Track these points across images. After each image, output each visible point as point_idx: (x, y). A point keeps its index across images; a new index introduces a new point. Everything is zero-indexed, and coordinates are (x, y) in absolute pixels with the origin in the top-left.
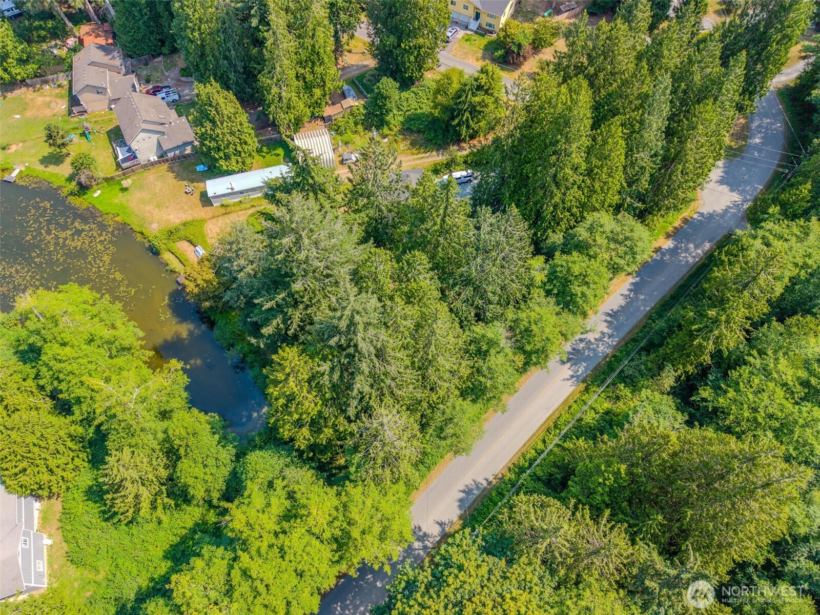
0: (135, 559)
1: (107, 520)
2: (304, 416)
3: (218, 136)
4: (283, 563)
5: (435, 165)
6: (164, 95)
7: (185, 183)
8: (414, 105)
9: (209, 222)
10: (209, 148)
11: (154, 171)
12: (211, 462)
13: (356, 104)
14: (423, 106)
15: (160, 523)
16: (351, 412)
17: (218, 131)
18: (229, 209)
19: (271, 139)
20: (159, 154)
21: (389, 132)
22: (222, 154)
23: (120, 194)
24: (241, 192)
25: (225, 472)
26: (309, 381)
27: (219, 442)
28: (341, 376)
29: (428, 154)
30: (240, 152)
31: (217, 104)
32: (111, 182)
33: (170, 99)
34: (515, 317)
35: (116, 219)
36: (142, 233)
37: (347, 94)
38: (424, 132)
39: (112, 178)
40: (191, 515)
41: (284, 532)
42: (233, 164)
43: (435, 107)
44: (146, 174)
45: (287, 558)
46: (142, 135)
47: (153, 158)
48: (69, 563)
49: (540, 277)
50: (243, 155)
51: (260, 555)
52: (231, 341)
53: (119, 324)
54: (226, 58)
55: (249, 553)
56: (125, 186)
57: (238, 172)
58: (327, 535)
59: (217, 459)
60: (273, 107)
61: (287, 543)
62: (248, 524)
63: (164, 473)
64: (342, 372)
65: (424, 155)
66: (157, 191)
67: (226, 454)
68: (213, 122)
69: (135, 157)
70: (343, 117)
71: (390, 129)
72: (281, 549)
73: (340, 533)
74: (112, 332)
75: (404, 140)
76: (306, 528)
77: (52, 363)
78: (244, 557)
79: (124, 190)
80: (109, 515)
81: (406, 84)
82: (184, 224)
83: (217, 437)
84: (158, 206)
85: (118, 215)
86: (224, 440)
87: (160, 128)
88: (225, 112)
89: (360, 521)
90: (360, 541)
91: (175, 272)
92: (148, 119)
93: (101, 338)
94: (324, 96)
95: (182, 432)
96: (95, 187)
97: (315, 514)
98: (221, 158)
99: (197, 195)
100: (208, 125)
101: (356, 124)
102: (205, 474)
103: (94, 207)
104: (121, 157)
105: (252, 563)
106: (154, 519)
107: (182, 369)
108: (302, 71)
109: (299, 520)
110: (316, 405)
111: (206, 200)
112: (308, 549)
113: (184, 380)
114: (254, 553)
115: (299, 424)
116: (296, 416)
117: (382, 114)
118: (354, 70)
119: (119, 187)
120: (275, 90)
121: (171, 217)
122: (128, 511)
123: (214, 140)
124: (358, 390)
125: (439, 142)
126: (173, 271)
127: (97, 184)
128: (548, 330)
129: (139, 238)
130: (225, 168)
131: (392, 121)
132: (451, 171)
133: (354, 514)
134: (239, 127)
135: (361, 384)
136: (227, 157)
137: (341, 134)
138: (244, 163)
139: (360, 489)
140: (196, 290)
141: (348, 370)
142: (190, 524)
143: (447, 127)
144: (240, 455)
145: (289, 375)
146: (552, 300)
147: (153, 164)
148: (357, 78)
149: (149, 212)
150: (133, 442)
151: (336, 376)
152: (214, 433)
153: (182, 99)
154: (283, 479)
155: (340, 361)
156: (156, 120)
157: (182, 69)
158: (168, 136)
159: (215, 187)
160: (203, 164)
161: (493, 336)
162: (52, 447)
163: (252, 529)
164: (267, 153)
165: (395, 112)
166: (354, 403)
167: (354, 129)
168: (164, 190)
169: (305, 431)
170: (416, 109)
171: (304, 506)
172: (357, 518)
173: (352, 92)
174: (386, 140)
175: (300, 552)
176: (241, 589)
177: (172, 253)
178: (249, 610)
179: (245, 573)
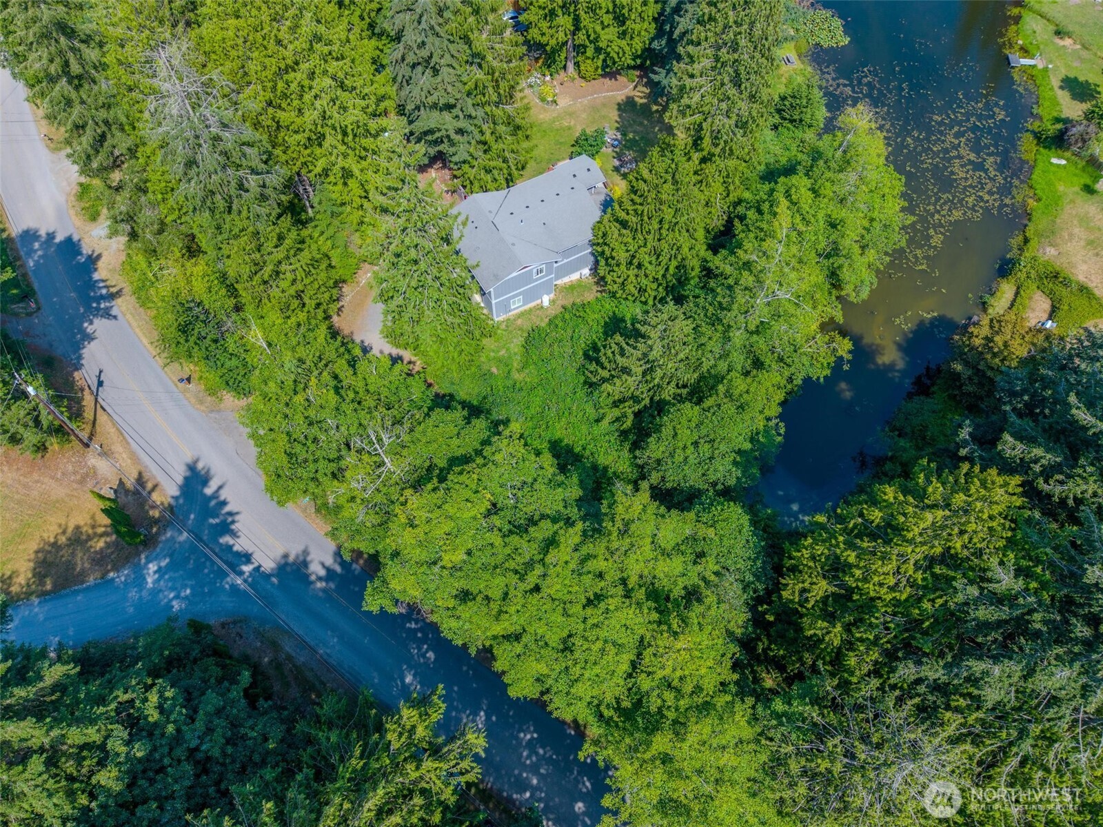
0: (545, 406)
1: (586, 356)
2: (858, 573)
4: (579, 607)
12: (705, 449)
15: (598, 421)
16: (906, 671)
23: (1076, 189)
25: (693, 478)
26: (948, 558)
27: (739, 452)
28: (984, 626)
32: (1091, 168)
35: (1030, 201)
36: (1026, 241)
40: (615, 458)
41: (627, 595)
45: (589, 611)
48: (526, 335)
51: (583, 561)
52: (908, 430)
53: (871, 255)
55: (583, 542)
58: (645, 683)
59: (711, 458)
61: (613, 603)
62: (627, 524)
63: (668, 393)
64: (1000, 624)
67: (725, 471)
72: (599, 597)
73: (653, 709)
74: (856, 249)
76: (648, 635)
77: (780, 191)
78: (572, 536)
79: (1089, 189)
80: (592, 354)
82: (1083, 290)
83: (747, 446)
84: (1090, 242)
85: (1038, 200)
86: (743, 459)
89: (685, 746)
90: (648, 756)
91: (984, 309)
93: (841, 236)
96: (1068, 154)
97: (679, 645)
102: (685, 449)
103: (1032, 167)
105: (569, 550)
106: (601, 411)
107: (841, 358)
109: (655, 616)
110: (892, 589)
112: (609, 647)
113: (820, 373)
114: (584, 550)
115: (835, 569)
116: (851, 556)
119: (1089, 181)
121: (1084, 267)
122: (603, 368)
124: (986, 673)
126: (984, 306)
127: (1076, 154)
129: (1016, 241)
133: (700, 730)
139: (748, 733)
140: (977, 342)
142: (602, 460)
144: (727, 493)
149: (1071, 235)
150: (704, 328)
151: (984, 613)
152: (752, 440)
154: (717, 574)
155: (1031, 612)
162: (664, 244)
163: (623, 533)
166: (934, 672)
169: (822, 588)
171: (684, 621)
172: (692, 739)
175: (603, 634)
176: (525, 545)
177: (1017, 294)
178: (496, 567)
179: (551, 543)
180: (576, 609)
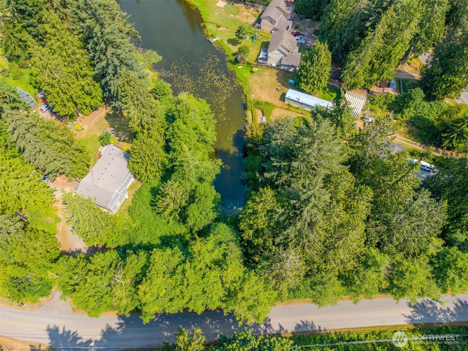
0: (150, 229)
1: (151, 205)
2: (255, 225)
3: (310, 71)
4: (201, 281)
5: (414, 150)
6: (299, 38)
7: (280, 84)
8: (426, 111)
9: (277, 109)
10: (302, 74)
11: (270, 71)
12: (204, 213)
13: (393, 93)
14: (431, 115)
15: (168, 222)
16: (277, 240)
17: (312, 68)
18: (291, 108)
19: (334, 86)
20: (278, 64)
21: (399, 118)
22: (305, 80)
23: (249, 73)
24: (302, 104)
25: (206, 222)
26: (268, 211)
27: (213, 208)
28: (284, 221)
29: (415, 142)
30: (315, 84)
31: (321, 55)
32: (249, 66)
33: (300, 41)
34: (400, 261)
35: (240, 83)
36: (246, 96)
37: (391, 85)
38: (421, 129)
39: (251, 64)
40: (181, 229)
41: (210, 268)
42: (307, 89)
43: (438, 120)
44: (266, 70)
45: (204, 280)
46: (277, 52)
47: (274, 65)
48: (127, 211)
49: (432, 250)
50: (315, 86)
51: (194, 269)
52: (248, 168)
53: (210, 129)
54: (341, 35)
55: (191, 264)
56: (253, 70)
57: (307, 93)
58: (227, 286)
59: (207, 214)
60: (347, 71)
61: (208, 274)
62: (199, 252)
63: (184, 204)
64: (286, 219)
65: (412, 141)
66: (265, 81)
67: (212, 215)
68: (312, 63)
69: (267, 60)
70: (380, 96)
71: (402, 117)
72: (204, 274)
73: (233, 290)
74: (206, 131)
75: (405, 126)
76: (221, 274)
77: (175, 128)
78: (188, 264)
79: (252, 72)
80: (153, 204)
81: (429, 97)
82: (266, 103)
83: (214, 205)
84: (261, 88)
85: (242, 82)
86: (215, 209)
87: (286, 53)
88: (322, 61)
89: (245, 292)
90: (239, 301)
91: (247, 122)
92: (284, 46)
93: (200, 130)
94: (378, 80)
95: (202, 192)
96: (241, 64)
97: (229, 272)
98: (304, 82)
99: (281, 93)
100: (309, 63)
101: (384, 103)
102: (199, 217)
103: (235, 72)
104: (261, 56)
105: (189, 269)
106: (167, 219)
107: (221, 166)
108: (375, 61)
109: (219, 269)
110: (264, 224)
111: (283, 98)
112: (215, 284)
113: (218, 171)
114: (193, 266)
115: (251, 227)
116: (252, 222)
117: (403, 106)
118: (404, 75)
119: (251, 69)
120: (353, 63)
121: (263, 96)
122: (161, 208)
123: (307, 71)
124: (288, 233)
125: (427, 140)
126: (246, 121)
127: (243, 63)
128: (415, 282)
129: (243, 97)
130: (302, 88)
131: (406, 113)
132: (421, 159)
133: (246, 286)
134: (323, 72)
135: (291, 231)
136: (307, 83)
137: (372, 104)
138: (313, 90)
139: (256, 278)
140: (250, 136)
141: (290, 220)
142: (178, 232)
143: (437, 134)
144: (217, 220)
145: (262, 201)
146: (430, 268)
147: (272, 67)
148: (403, 80)
149: (255, 88)
150: (182, 181)
151: (282, 218)
152: (214, 203)
153: (306, 44)
154: (227, 245)
155: (289, 213)
156: (287, 48)
157: (316, 30)
158: (287, 58)
159: (292, 94)
160: (294, 80)
161: (379, 261)
162: (153, 161)
163: (199, 255)
164: (327, 92)
165: (412, 109)
166: (282, 237)
167: (381, 105)
168: (268, 82)
169: (251, 232)
170: (425, 115)
171: (227, 265)
172: (246, 289)
173: (395, 86)
174: (395, 121)
175: (210, 283)
176: (178, 276)
177: (252, 113)
178: (174, 287)
179: (184, 271)
180: (201, 282)
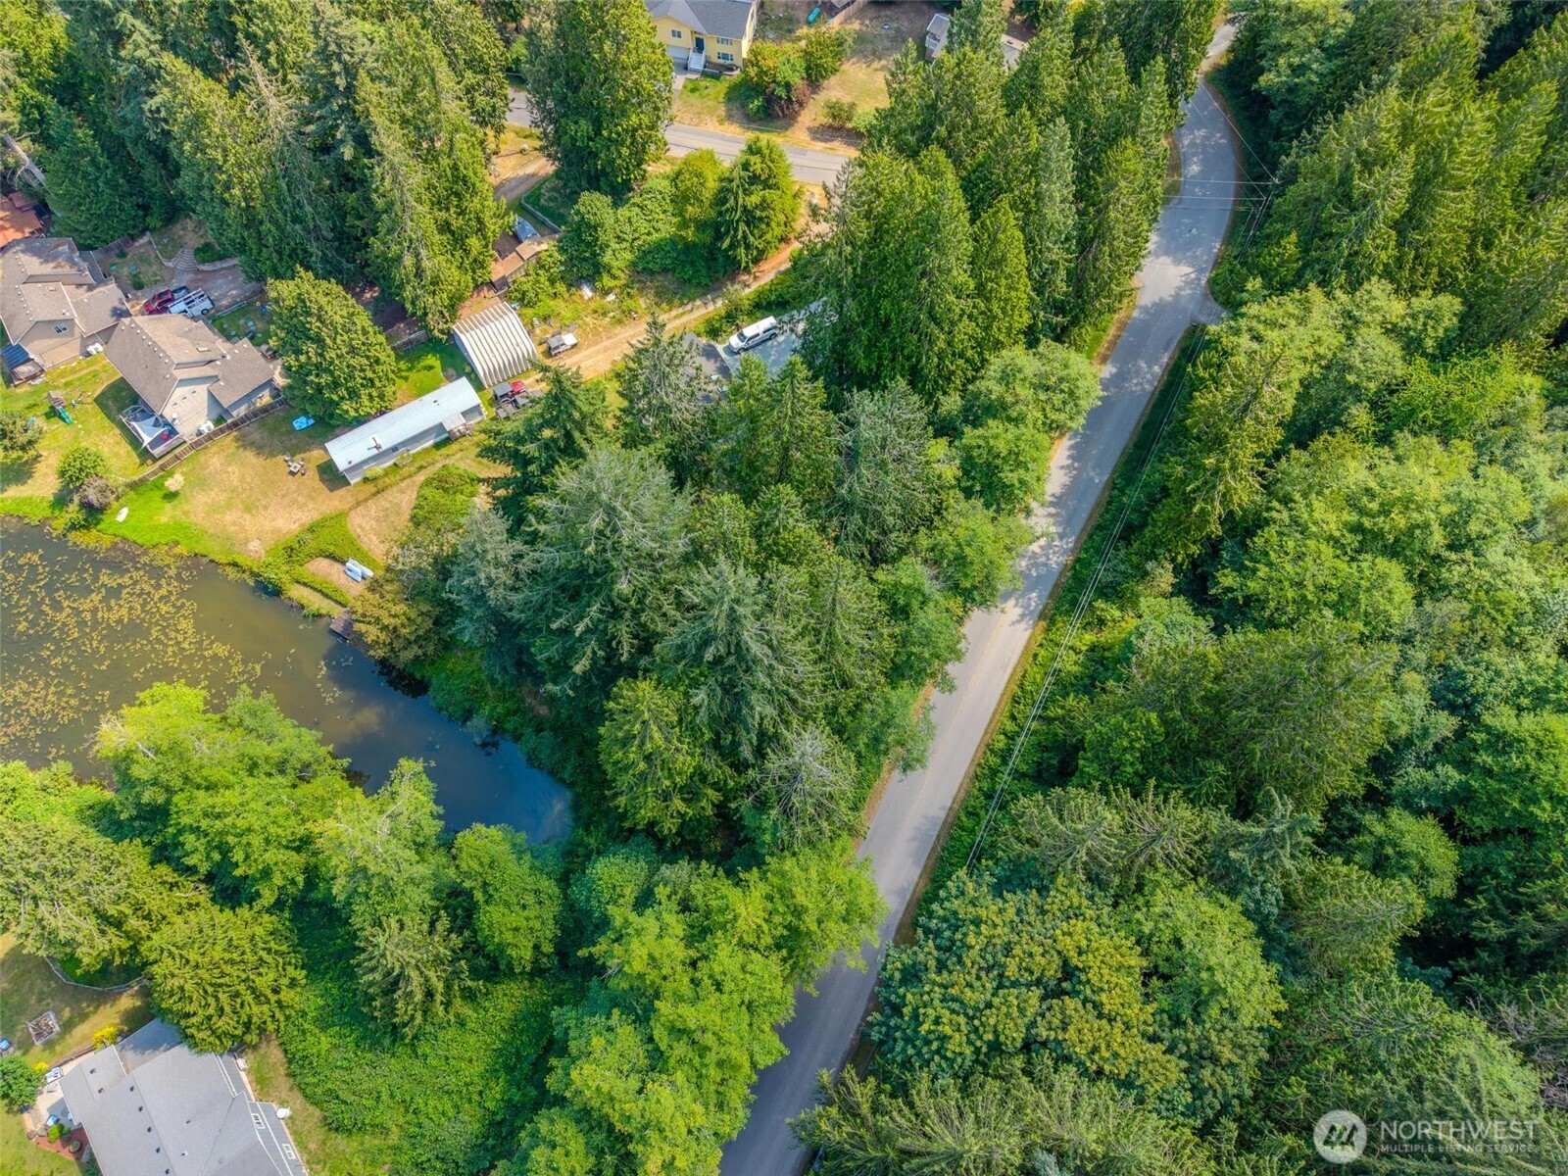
0: (443, 1091)
3: (331, 363)
4: (723, 997)
5: (708, 322)
6: (182, 306)
8: (644, 227)
9: (353, 514)
10: (319, 389)
11: (215, 449)
13: (544, 246)
14: (660, 225)
15: (462, 1023)
17: (331, 354)
18: (380, 484)
19: (410, 342)
20: (215, 415)
21: (612, 283)
22: (343, 392)
23: (168, 506)
24: (395, 449)
26: (679, 724)
27: (532, 865)
29: (689, 307)
30: (371, 381)
32: (142, 489)
33: (196, 310)
34: (931, 541)
35: (177, 550)
36: (235, 565)
37: (522, 237)
38: (674, 270)
39: (143, 481)
41: (705, 958)
42: (367, 407)
43: (684, 225)
44: (202, 458)
46: (180, 392)
47: (207, 426)
48: (333, 1135)
49: (950, 472)
50: (378, 384)
52: (467, 705)
53: (278, 728)
56: (173, 489)
57: (375, 417)
58: (767, 940)
60: (409, 288)
61: (716, 969)
65: (681, 310)
66: (236, 483)
68: (318, 340)
69: (173, 432)
70: (527, 275)
71: (614, 277)
72: (713, 980)
73: (785, 932)
74: (277, 745)
75: (641, 290)
76: (735, 939)
79: (171, 496)
81: (619, 193)
82: (311, 530)
84: (248, 509)
85: (177, 543)
87: (207, 371)
88: (337, 318)
90: (819, 934)
91: (320, 616)
92: (184, 359)
94: (486, 246)
96: (115, 505)
98: (343, 398)
99: (313, 474)
100: (311, 348)
101: (552, 282)
103: (125, 540)
104: (147, 440)
106: (452, 1020)
107: (422, 769)
108: (443, 214)
109: (719, 934)
110: (692, 757)
111: (332, 477)
112: (749, 968)
113: (427, 787)
116: (667, 783)
117: (594, 255)
118: (516, 187)
119: (160, 494)
120: (408, 260)
121: (280, 523)
123: (327, 370)
125: (704, 281)
126: (316, 616)
127: (118, 498)
128: (988, 549)
129: (232, 573)
130: (353, 413)
131: (615, 264)
132: (738, 328)
133: (799, 896)
134: (363, 339)
136: (353, 394)
137: (530, 305)
138: (382, 397)
139: (791, 861)
140: (384, 637)
142: (510, 1011)
143: (711, 253)
144: (569, 876)
146: (979, 503)
147: (210, 437)
148: (527, 199)
149: (234, 524)
150: (396, 905)
152: (521, 853)
153: (217, 304)
156: (197, 357)
157: (198, 251)
158: (224, 379)
159: (346, 450)
160: (306, 414)
161: (910, 581)
164: (410, 369)
165: (614, 245)
167: (551, 291)
168: (249, 480)
169: (679, 802)
170: (649, 234)
172: (805, 901)
173: (529, 227)
174: (611, 297)
175: (740, 976)
176: (676, 1052)
177: (305, 584)
178: (700, 1076)
179: (675, 1029)
180: (725, 998)
